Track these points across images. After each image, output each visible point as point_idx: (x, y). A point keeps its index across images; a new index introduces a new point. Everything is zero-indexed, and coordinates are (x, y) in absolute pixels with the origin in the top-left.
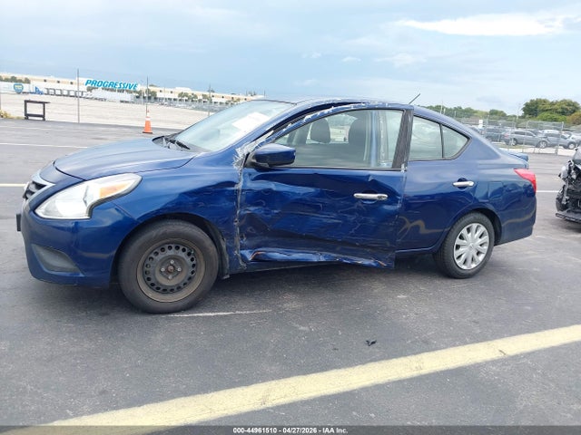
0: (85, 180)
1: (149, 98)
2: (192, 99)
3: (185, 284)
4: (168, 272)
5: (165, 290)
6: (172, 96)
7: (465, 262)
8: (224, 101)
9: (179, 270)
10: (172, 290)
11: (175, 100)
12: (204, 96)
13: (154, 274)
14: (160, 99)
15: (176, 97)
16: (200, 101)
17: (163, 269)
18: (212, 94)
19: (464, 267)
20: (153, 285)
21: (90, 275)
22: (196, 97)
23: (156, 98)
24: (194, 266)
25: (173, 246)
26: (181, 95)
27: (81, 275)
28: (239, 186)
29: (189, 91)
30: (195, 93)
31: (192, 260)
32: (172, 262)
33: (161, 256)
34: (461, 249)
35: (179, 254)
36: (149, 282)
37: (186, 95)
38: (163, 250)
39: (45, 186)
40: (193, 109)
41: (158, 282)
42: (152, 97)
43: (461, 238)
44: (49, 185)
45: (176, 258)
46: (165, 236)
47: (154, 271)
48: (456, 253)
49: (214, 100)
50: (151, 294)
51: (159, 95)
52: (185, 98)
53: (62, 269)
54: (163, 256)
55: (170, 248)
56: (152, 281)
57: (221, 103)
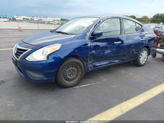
0: (43, 47)
1: (13, 20)
2: (27, 20)
3: (76, 77)
4: (70, 74)
5: (70, 80)
6: (21, 19)
7: (142, 62)
8: (37, 20)
9: (74, 73)
10: (72, 80)
11: (22, 20)
12: (31, 19)
13: (67, 75)
14: (17, 20)
15: (22, 19)
16: (30, 20)
17: (69, 74)
18: (34, 18)
19: (142, 63)
20: (67, 79)
21: (49, 78)
22: (28, 19)
23: (15, 20)
24: (77, 71)
25: (71, 66)
26: (23, 19)
27: (46, 79)
28: (89, 45)
29: (26, 17)
30: (28, 18)
31: (77, 69)
32: (71, 71)
33: (68, 70)
34: (141, 58)
35: (73, 68)
36: (66, 79)
37: (25, 18)
38: (68, 68)
39: (27, 50)
40: (28, 23)
41: (68, 78)
42: (14, 20)
43: (141, 55)
44: (29, 50)
45: (72, 70)
46: (69, 63)
47: (67, 74)
48: (140, 59)
49: (34, 20)
50: (67, 82)
51: (16, 19)
52: (25, 19)
53: (39, 78)
54: (69, 70)
55: (70, 67)
56: (66, 78)
57: (36, 21)
